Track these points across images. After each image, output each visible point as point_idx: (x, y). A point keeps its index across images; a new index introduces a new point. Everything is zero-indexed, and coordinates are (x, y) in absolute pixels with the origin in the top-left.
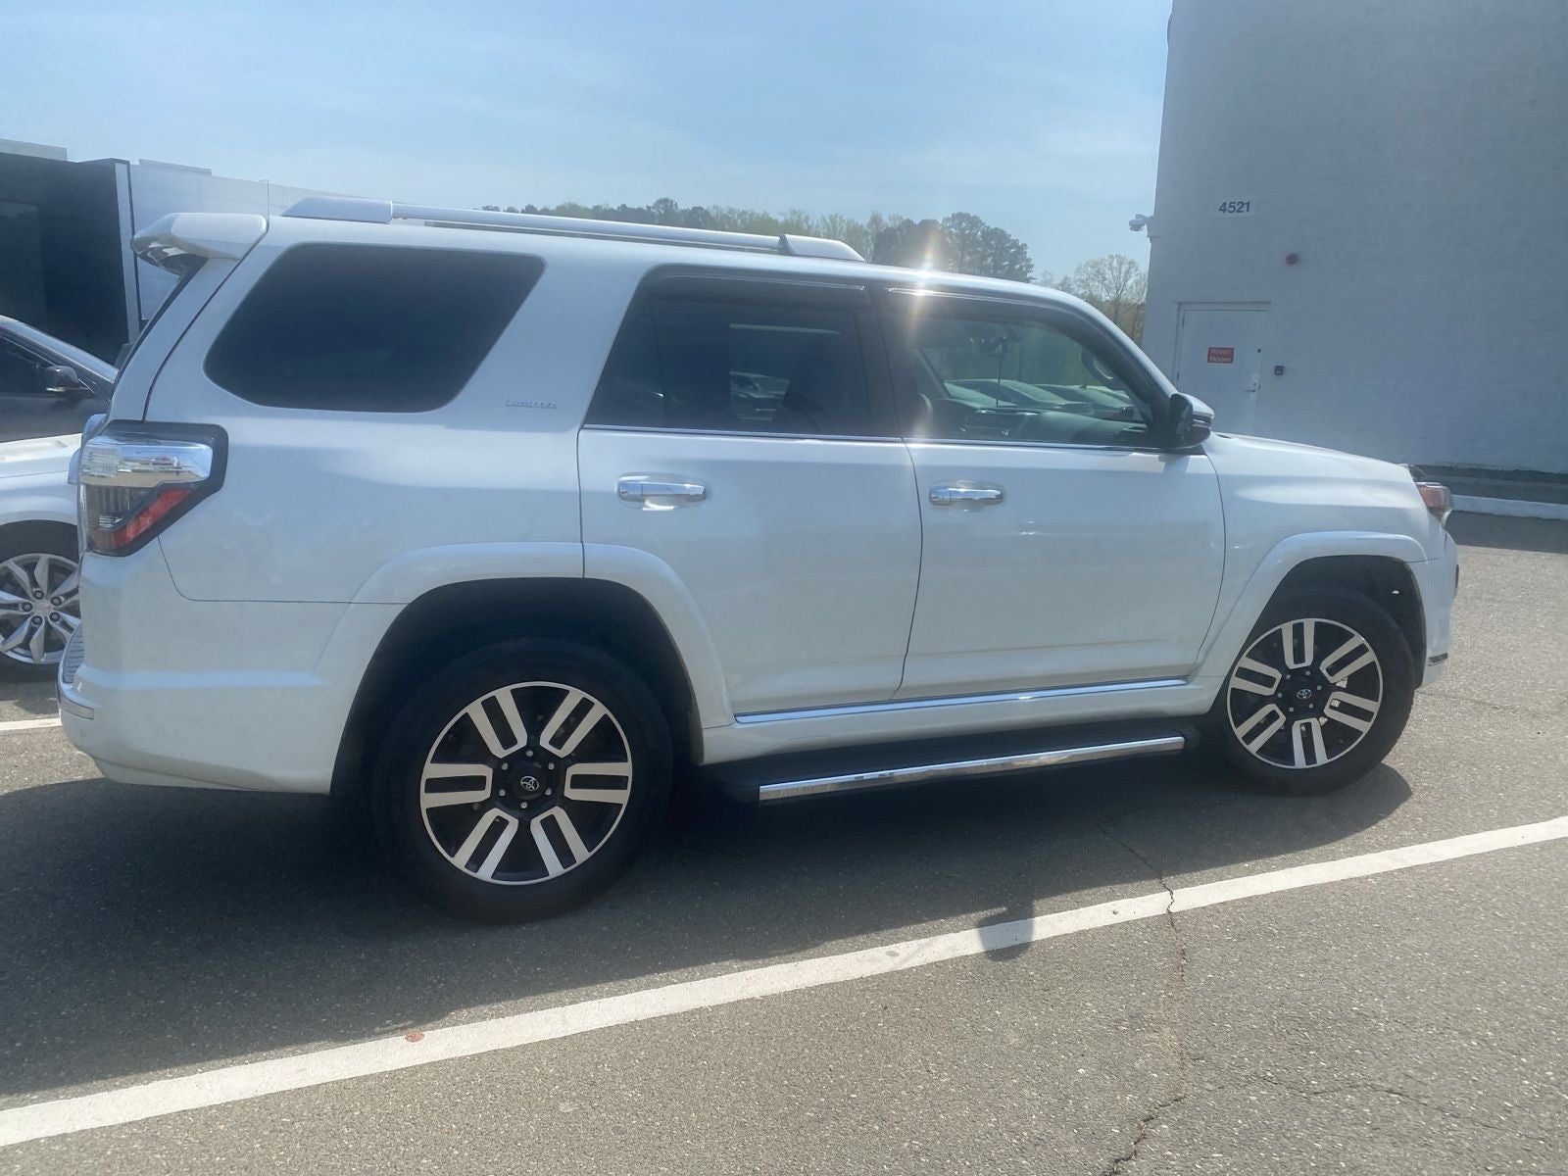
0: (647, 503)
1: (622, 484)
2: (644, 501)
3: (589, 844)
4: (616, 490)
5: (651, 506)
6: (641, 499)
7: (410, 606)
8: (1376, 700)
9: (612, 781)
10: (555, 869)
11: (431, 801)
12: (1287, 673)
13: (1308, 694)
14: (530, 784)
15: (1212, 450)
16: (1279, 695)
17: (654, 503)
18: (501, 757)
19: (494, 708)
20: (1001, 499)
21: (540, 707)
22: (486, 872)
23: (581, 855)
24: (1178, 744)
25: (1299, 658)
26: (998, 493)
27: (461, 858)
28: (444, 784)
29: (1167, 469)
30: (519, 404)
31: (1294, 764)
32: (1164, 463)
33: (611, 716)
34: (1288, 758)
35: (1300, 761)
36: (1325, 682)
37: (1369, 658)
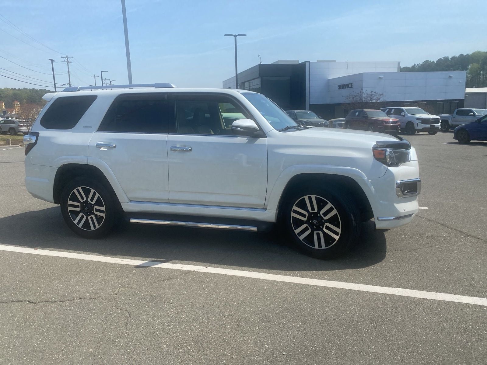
1: (97, 144)
3: (99, 224)
4: (95, 145)
5: (103, 149)
6: (100, 148)
7: (59, 168)
8: (340, 228)
9: (101, 211)
10: (93, 229)
11: (70, 209)
12: (310, 214)
13: (316, 222)
14: (87, 209)
15: (270, 136)
16: (310, 221)
17: (103, 148)
18: (82, 202)
19: (79, 191)
20: (191, 150)
21: (87, 192)
22: (80, 226)
23: (97, 226)
24: (254, 229)
25: (313, 209)
26: (190, 148)
27: (76, 222)
28: (72, 206)
29: (248, 142)
30: (85, 127)
31: (314, 247)
32: (248, 141)
33: (100, 196)
34: (313, 244)
35: (316, 246)
36: (323, 219)
37: (335, 212)
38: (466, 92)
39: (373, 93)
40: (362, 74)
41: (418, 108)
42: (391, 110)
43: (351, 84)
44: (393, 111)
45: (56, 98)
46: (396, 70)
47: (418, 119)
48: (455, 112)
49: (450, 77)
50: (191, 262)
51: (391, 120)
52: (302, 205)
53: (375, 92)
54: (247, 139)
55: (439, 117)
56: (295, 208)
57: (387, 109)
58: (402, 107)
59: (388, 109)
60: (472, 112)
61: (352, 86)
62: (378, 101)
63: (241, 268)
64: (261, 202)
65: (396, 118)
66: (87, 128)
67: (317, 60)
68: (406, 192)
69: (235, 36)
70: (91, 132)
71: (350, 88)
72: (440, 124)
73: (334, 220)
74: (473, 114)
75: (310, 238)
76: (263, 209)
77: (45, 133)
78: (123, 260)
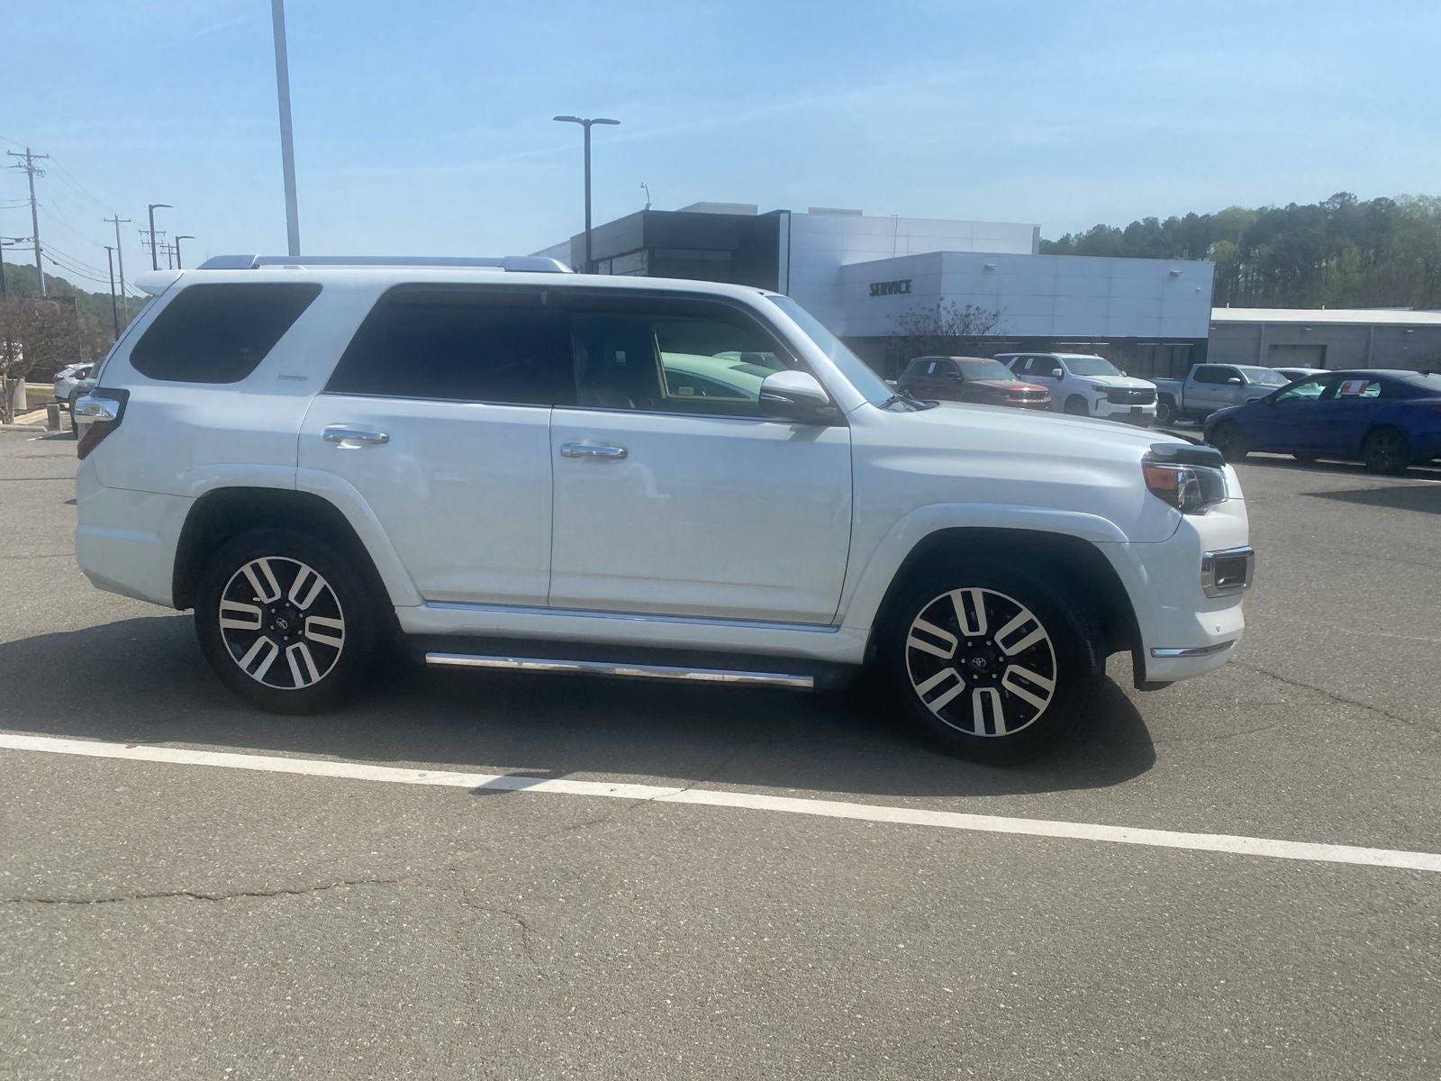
0: (342, 444)
1: (329, 431)
2: (340, 442)
3: (321, 671)
4: (322, 433)
5: (345, 445)
6: (338, 441)
7: (199, 499)
8: (1051, 679)
9: (333, 631)
10: (299, 683)
11: (226, 623)
12: (963, 640)
13: (982, 663)
14: (282, 624)
15: (857, 422)
16: (963, 661)
17: (347, 443)
18: (266, 603)
19: (259, 570)
20: (624, 455)
21: (286, 574)
22: (259, 675)
23: (316, 677)
24: (805, 682)
25: (973, 625)
26: (621, 450)
27: (244, 664)
28: (232, 615)
29: (794, 439)
30: (287, 378)
31: (974, 731)
32: (793, 433)
33: (328, 586)
34: (969, 723)
35: (979, 729)
36: (1002, 654)
37: (1040, 634)
38: (1212, 318)
39: (972, 311)
40: (939, 255)
41: (1096, 357)
42: (1023, 360)
43: (908, 282)
44: (1030, 362)
45: (183, 284)
46: (1026, 249)
47: (1099, 388)
48: (1193, 372)
49: (1173, 275)
50: (632, 777)
51: (1026, 389)
52: (942, 615)
53: (977, 309)
54: (791, 430)
55: (1153, 386)
56: (920, 623)
57: (1014, 356)
58: (1054, 354)
59: (1016, 359)
60: (1235, 373)
61: (910, 289)
62: (987, 334)
63: (782, 790)
64: (827, 607)
65: (1037, 383)
66: (292, 382)
67: (810, 210)
68: (1222, 581)
69: (587, 124)
70: (306, 393)
71: (904, 292)
72: (1155, 404)
73: (1034, 658)
74: (1238, 380)
75: (961, 708)
76: (830, 626)
77: (147, 392)
78: (425, 775)
